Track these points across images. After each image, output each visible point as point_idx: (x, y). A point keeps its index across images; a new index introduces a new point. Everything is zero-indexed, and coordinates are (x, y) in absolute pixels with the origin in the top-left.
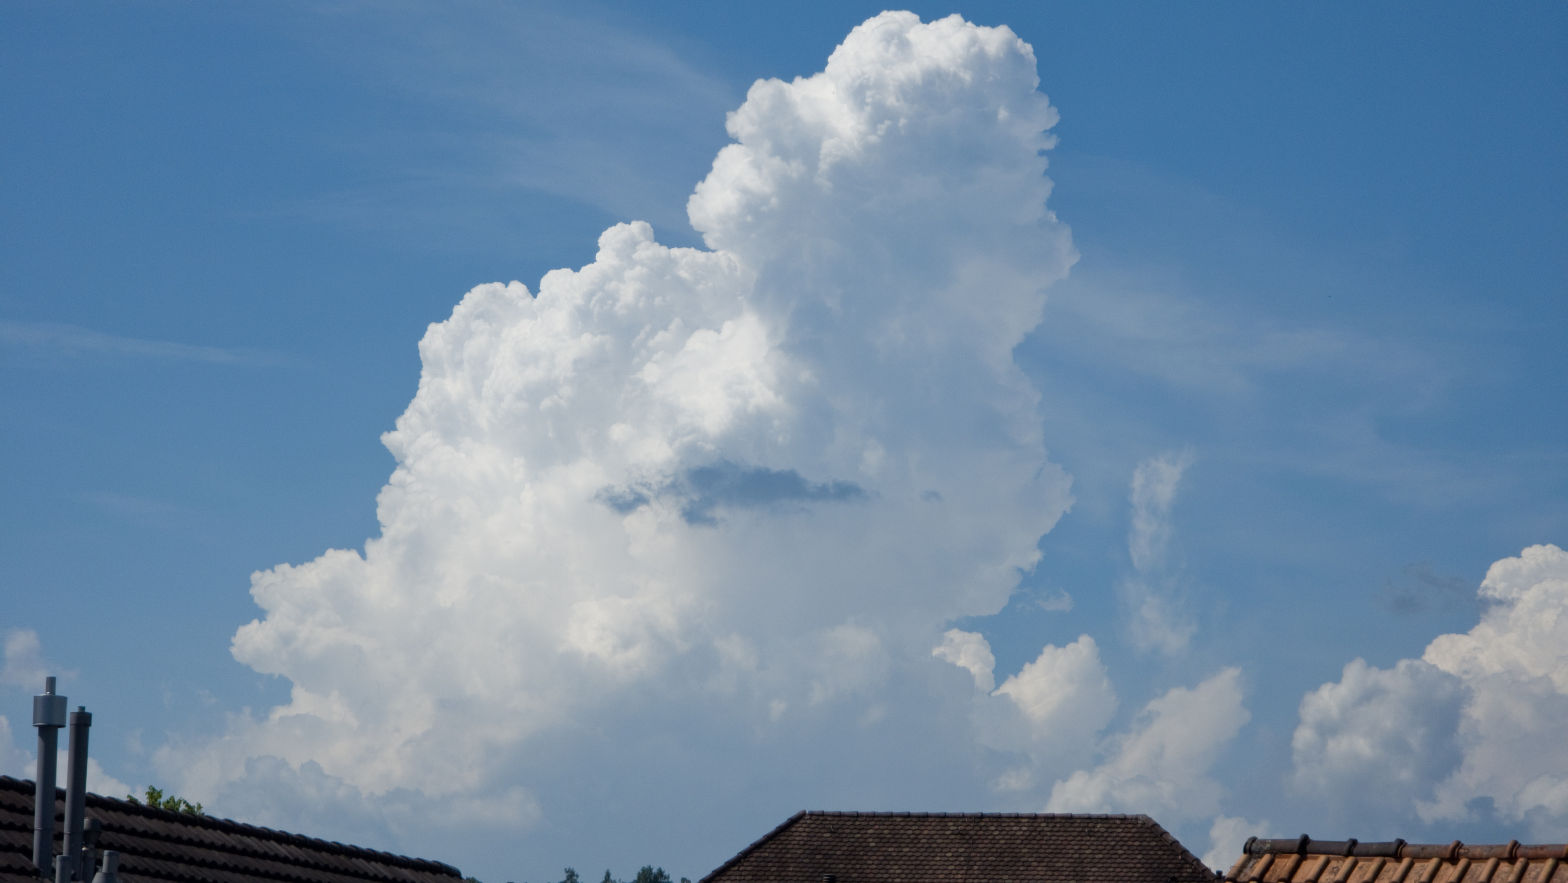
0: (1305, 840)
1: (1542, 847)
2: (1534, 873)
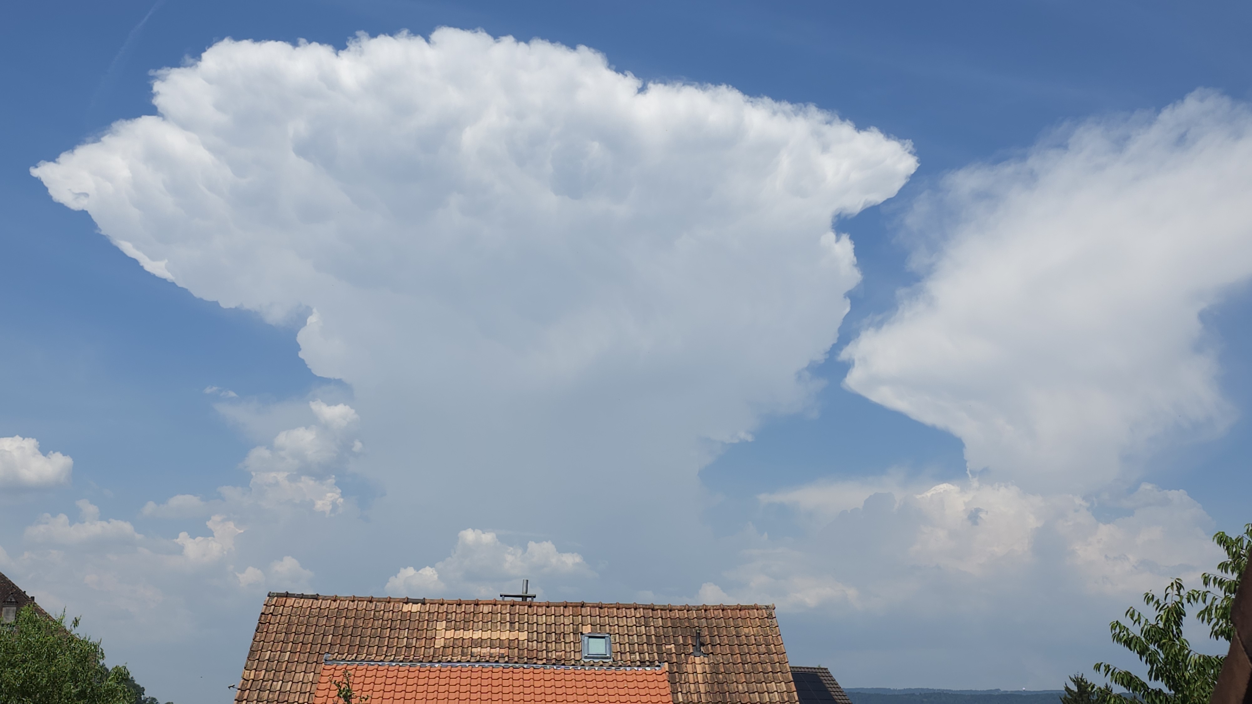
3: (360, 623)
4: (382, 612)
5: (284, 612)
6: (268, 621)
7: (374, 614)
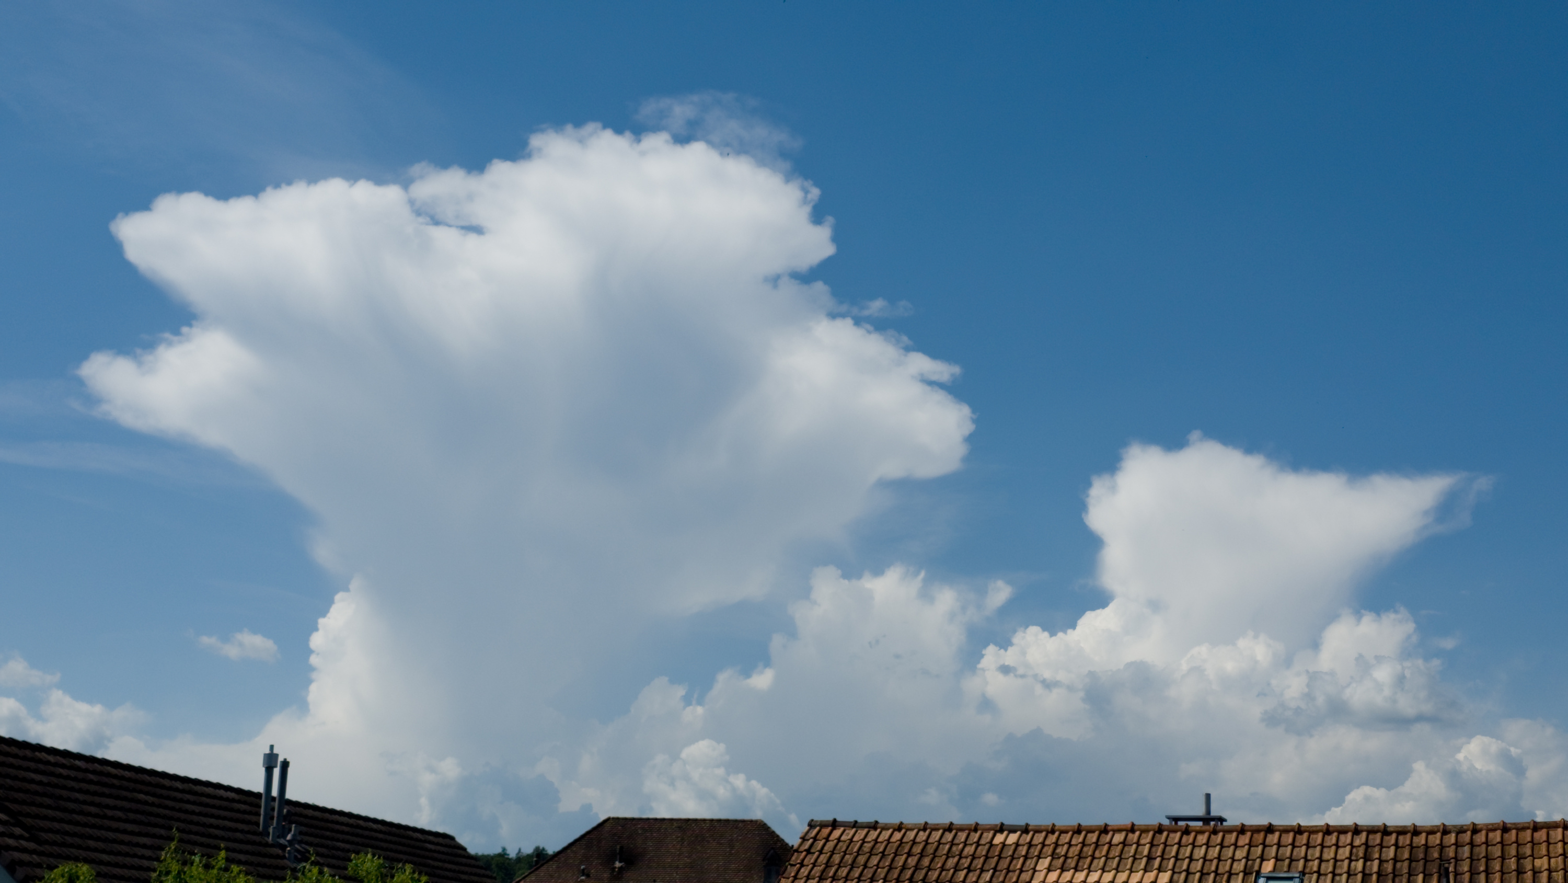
0: (835, 820)
1: (938, 825)
2: (934, 836)
3: (926, 862)
4: (961, 846)
5: (826, 848)
7: (950, 849)
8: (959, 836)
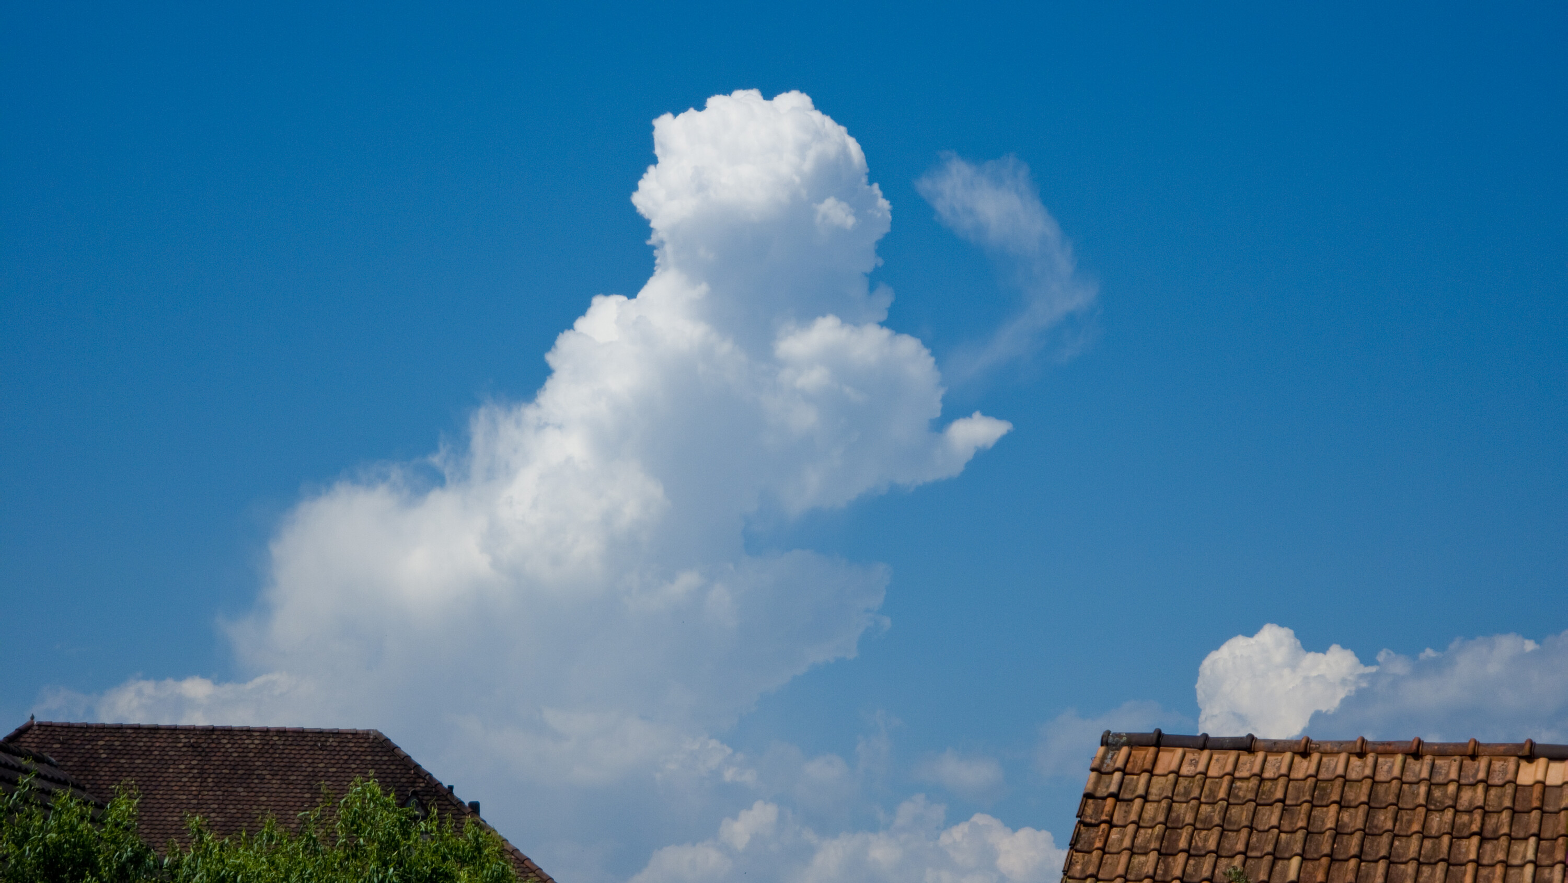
0: (1159, 734)
1: (1389, 744)
2: (1386, 768)
3: (1384, 819)
4: (1452, 788)
5: (1154, 790)
6: (1104, 818)
7: (1429, 793)
8: (1441, 768)
